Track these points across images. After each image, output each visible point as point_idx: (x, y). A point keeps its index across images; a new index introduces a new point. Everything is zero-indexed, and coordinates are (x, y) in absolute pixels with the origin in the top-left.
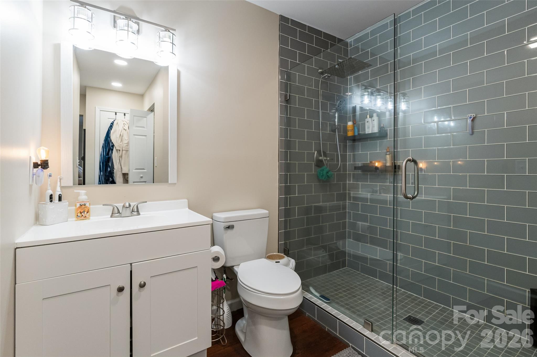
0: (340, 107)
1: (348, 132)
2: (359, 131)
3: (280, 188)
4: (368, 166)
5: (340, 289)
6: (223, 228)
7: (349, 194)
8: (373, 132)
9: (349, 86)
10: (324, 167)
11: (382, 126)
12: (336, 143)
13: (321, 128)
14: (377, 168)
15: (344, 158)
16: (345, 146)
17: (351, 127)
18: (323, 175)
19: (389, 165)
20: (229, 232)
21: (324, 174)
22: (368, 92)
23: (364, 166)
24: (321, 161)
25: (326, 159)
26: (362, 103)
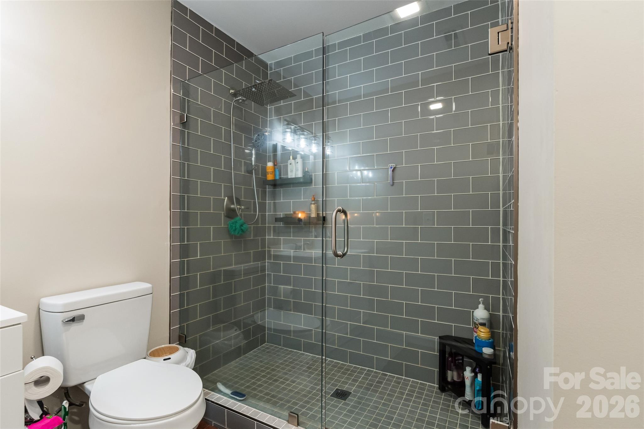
0: (258, 143)
1: (268, 174)
2: (280, 174)
3: (172, 248)
4: (292, 217)
5: (258, 375)
6: (60, 323)
7: (269, 251)
8: (296, 177)
9: (269, 118)
10: (237, 218)
11: (307, 170)
12: (252, 188)
13: (233, 166)
14: (300, 220)
15: (263, 207)
16: (264, 192)
17: (271, 169)
18: (235, 229)
19: (315, 216)
20: (75, 327)
21: (237, 227)
22: (291, 128)
23: (287, 217)
24: (234, 210)
25: (240, 209)
26: (284, 141)
